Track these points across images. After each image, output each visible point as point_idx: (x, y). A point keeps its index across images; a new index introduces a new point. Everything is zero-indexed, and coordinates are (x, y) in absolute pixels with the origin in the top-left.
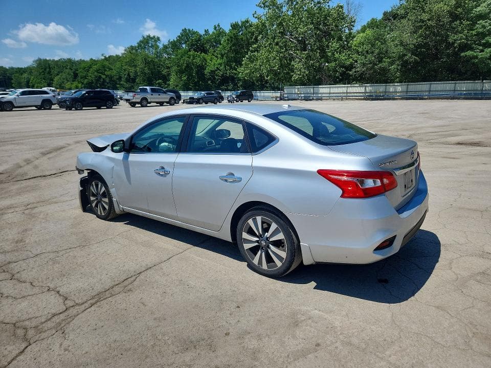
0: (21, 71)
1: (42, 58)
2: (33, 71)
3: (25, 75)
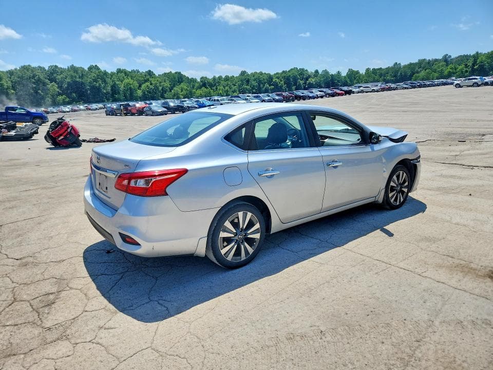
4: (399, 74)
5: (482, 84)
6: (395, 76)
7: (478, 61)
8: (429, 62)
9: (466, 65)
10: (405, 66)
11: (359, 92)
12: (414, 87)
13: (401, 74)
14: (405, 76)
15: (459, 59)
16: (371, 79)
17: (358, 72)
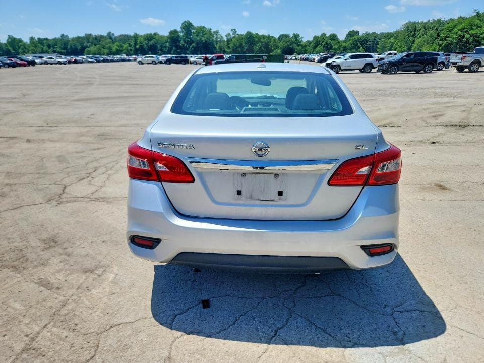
0: (388, 36)
1: (412, 21)
2: (399, 35)
3: (392, 40)
4: (69, 47)
5: (159, 62)
6: (65, 48)
7: (138, 41)
8: (96, 38)
9: (129, 44)
10: (73, 39)
11: (42, 63)
12: (98, 61)
13: (71, 46)
14: (76, 49)
15: (121, 38)
16: (39, 50)
17: (20, 41)
